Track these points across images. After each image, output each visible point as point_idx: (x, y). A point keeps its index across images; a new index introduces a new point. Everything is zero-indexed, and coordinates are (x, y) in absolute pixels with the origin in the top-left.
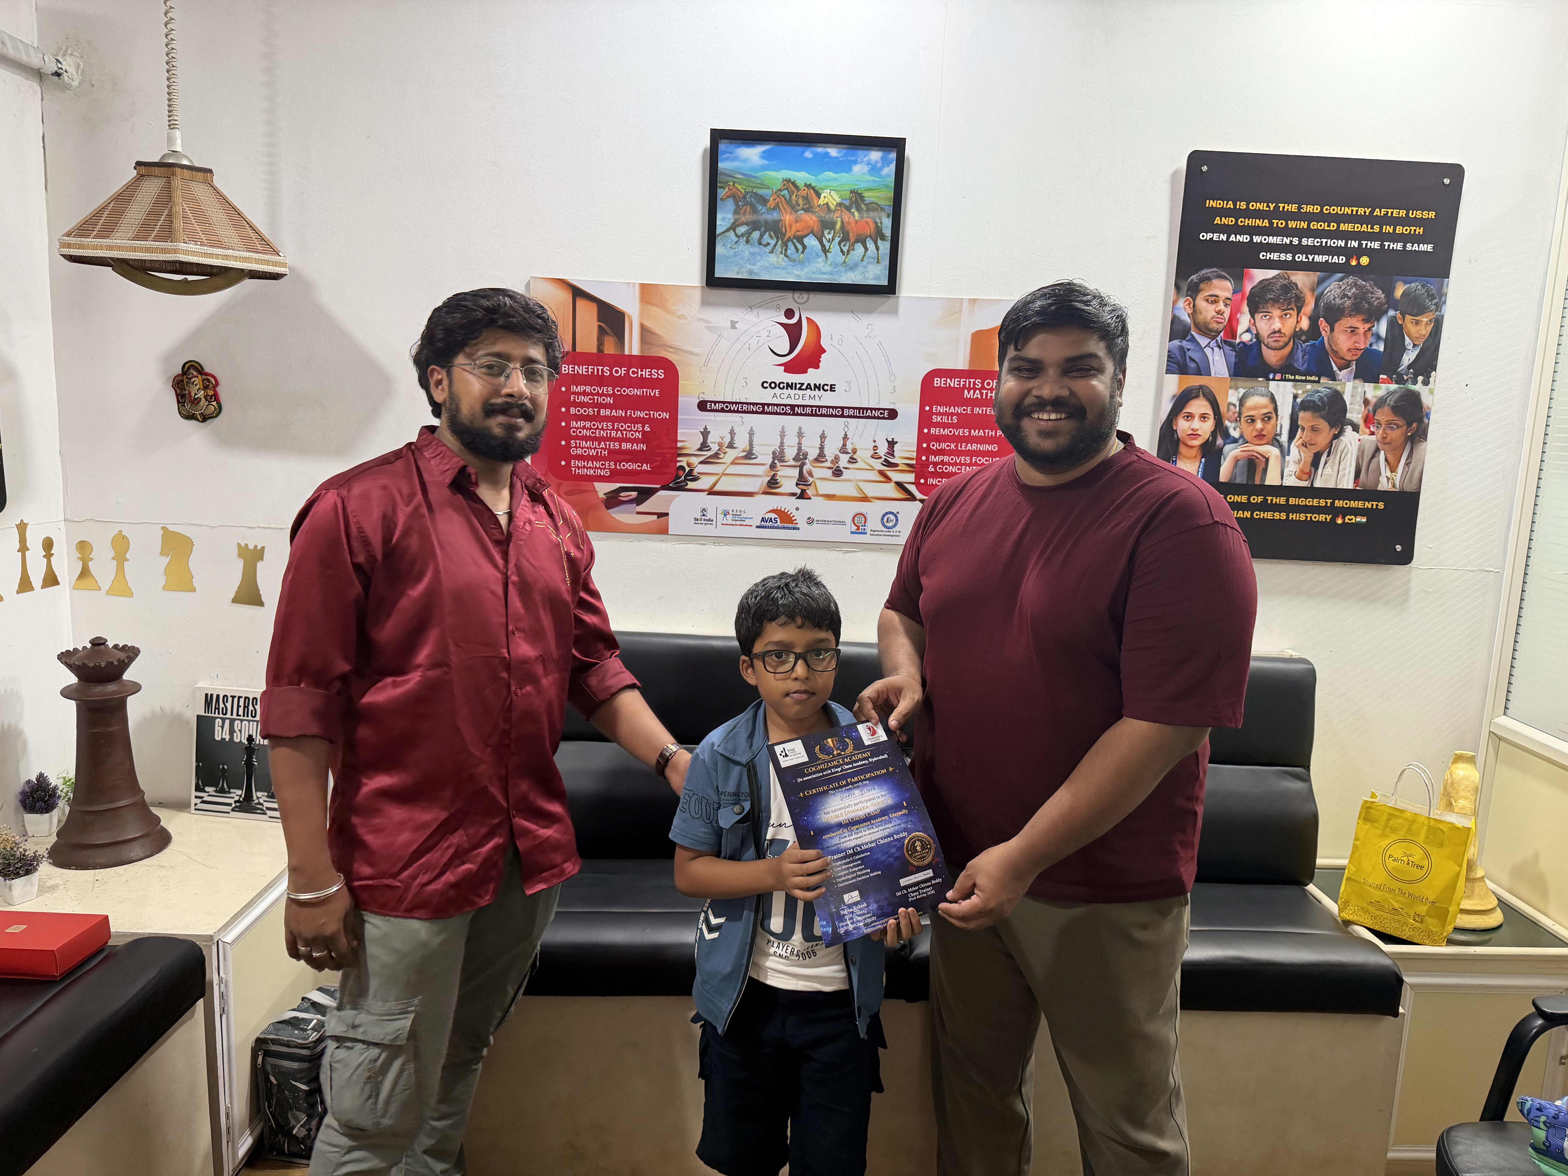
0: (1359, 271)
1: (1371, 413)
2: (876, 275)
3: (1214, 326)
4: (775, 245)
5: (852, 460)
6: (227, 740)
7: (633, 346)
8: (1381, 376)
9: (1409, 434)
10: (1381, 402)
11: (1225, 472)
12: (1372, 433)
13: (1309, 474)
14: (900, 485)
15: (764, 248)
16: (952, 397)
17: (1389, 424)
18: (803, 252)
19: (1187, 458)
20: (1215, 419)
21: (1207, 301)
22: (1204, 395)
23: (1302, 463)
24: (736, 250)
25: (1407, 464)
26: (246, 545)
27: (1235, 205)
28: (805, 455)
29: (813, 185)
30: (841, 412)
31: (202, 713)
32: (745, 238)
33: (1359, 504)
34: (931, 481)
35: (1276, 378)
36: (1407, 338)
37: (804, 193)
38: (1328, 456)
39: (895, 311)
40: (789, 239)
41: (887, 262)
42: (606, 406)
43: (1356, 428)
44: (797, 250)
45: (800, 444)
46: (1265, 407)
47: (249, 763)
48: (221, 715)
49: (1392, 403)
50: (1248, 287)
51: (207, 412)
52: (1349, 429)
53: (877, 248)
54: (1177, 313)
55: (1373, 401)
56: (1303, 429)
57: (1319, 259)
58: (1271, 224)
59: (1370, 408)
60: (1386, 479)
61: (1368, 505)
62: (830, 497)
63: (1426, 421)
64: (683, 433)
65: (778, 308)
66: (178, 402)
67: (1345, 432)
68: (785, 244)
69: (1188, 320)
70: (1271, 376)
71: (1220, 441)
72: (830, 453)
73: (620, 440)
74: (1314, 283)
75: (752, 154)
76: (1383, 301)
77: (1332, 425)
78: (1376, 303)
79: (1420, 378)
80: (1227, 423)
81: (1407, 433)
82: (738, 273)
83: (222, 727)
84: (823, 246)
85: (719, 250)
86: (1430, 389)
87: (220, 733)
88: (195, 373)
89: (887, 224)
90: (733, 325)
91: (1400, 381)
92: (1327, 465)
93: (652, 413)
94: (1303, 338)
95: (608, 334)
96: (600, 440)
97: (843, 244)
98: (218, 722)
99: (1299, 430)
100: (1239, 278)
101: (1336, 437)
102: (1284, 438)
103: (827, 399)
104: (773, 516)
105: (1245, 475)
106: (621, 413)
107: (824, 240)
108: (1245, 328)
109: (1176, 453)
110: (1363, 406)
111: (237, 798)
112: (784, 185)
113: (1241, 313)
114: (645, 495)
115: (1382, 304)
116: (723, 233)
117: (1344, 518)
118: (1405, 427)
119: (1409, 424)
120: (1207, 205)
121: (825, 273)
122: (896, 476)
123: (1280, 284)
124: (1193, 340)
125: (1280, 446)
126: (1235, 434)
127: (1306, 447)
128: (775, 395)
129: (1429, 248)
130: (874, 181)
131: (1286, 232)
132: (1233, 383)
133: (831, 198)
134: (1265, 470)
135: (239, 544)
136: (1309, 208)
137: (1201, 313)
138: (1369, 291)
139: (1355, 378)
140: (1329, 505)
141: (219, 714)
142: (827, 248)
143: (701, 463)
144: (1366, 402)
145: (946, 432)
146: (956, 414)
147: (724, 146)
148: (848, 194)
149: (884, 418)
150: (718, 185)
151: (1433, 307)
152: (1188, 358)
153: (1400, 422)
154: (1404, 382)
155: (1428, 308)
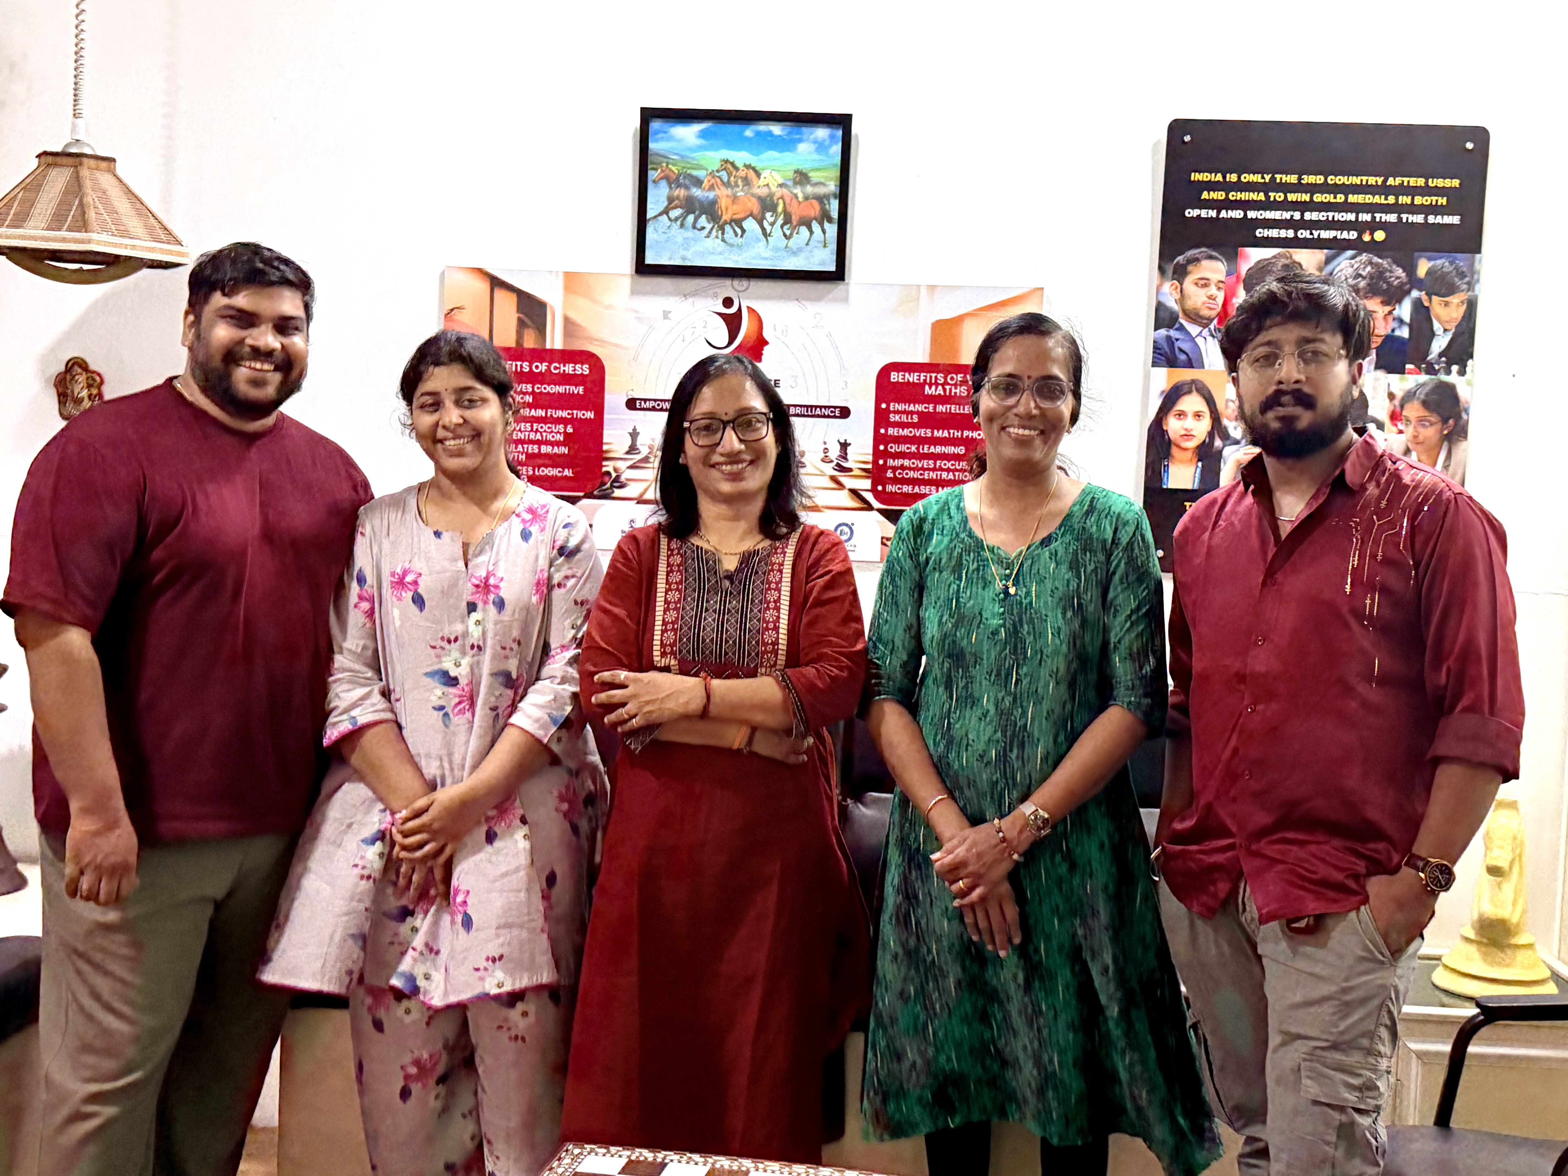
1: (1398, 409)
2: (822, 260)
3: (1206, 313)
4: (712, 229)
7: (555, 340)
8: (1408, 366)
9: (1445, 432)
11: (1225, 478)
14: (854, 493)
15: (698, 232)
16: (912, 393)
17: (1421, 420)
19: (1181, 462)
20: (1211, 416)
21: (1196, 284)
22: (1198, 390)
24: (669, 235)
29: (753, 165)
32: (679, 223)
34: (889, 488)
36: (1435, 322)
37: (743, 173)
39: (842, 299)
40: (726, 223)
41: (833, 246)
43: (1380, 426)
44: (736, 235)
49: (1422, 397)
50: (1244, 268)
53: (824, 232)
55: (1399, 394)
57: (1326, 234)
58: (1267, 197)
59: (1397, 402)
63: (1464, 416)
64: (608, 435)
65: (715, 296)
66: (60, 402)
69: (1176, 307)
71: (1218, 443)
73: (540, 443)
74: (1320, 261)
75: (687, 134)
76: (1405, 281)
78: (1396, 283)
79: (1455, 368)
80: (1226, 422)
81: (1442, 431)
82: (671, 260)
85: (650, 235)
86: (1468, 380)
88: (79, 370)
89: (833, 204)
90: (666, 315)
91: (1430, 370)
93: (575, 412)
95: (528, 327)
97: (786, 227)
106: (541, 413)
107: (765, 222)
109: (1168, 457)
110: (1387, 400)
115: (1402, 284)
116: (655, 217)
118: (1440, 425)
119: (1445, 421)
120: (1193, 179)
121: (765, 259)
122: (849, 482)
123: (1280, 264)
124: (1182, 329)
126: (1237, 433)
129: (1455, 220)
130: (820, 160)
131: (1285, 206)
133: (771, 178)
136: (1311, 179)
137: (1190, 299)
138: (1387, 270)
139: (1377, 367)
143: (629, 467)
144: (1391, 396)
145: (906, 432)
146: (918, 413)
147: (655, 125)
148: (791, 174)
149: (835, 417)
150: (650, 166)
151: (1465, 287)
152: (1177, 350)
153: (1433, 419)
154: (1435, 372)
155: (1458, 287)
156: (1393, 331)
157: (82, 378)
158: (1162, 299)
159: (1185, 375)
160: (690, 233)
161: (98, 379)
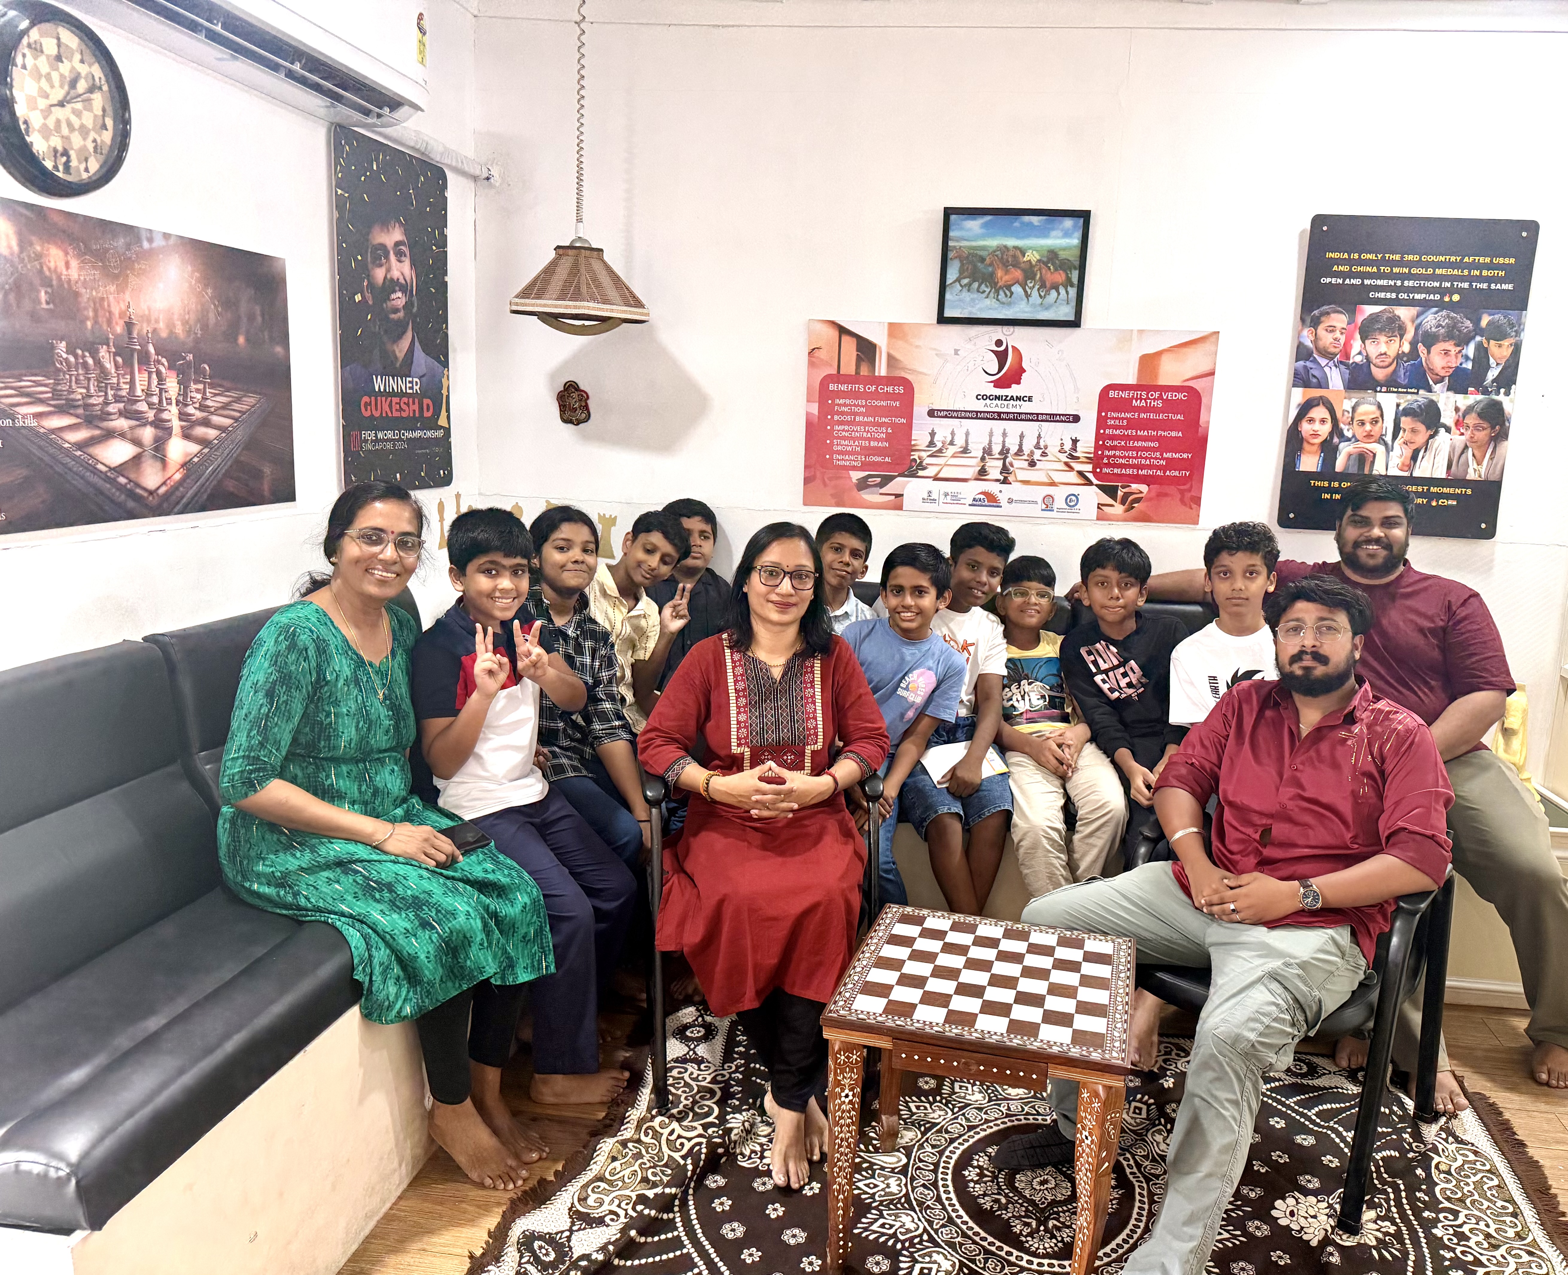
0: (1452, 306)
1: (1461, 419)
2: (1066, 312)
3: (1332, 350)
4: (989, 292)
5: (1044, 454)
7: (882, 369)
8: (1470, 389)
9: (1493, 434)
10: (1469, 409)
11: (1339, 465)
12: (1462, 434)
13: (1409, 466)
14: (1081, 474)
15: (981, 294)
16: (1124, 405)
17: (1476, 427)
18: (1010, 296)
19: (1309, 453)
20: (1332, 422)
21: (1326, 330)
22: (1324, 404)
23: (1403, 457)
24: (961, 296)
25: (1491, 459)
26: (604, 514)
27: (1350, 256)
28: (1008, 450)
30: (1035, 417)
32: (967, 288)
33: (1451, 490)
34: (1105, 470)
35: (1383, 390)
36: (1491, 358)
38: (1425, 451)
40: (1000, 287)
41: (1074, 303)
42: (859, 414)
43: (1448, 430)
44: (1006, 295)
45: (1004, 442)
46: (1374, 413)
49: (1478, 410)
50: (1360, 319)
51: (581, 418)
52: (1442, 430)
53: (1067, 293)
55: (1463, 408)
56: (1405, 430)
57: (1418, 296)
58: (1379, 270)
59: (1460, 414)
60: (1473, 470)
61: (1458, 491)
62: (1026, 482)
63: (1507, 424)
64: (915, 434)
65: (990, 338)
66: (561, 411)
67: (1439, 432)
68: (997, 291)
69: (1311, 345)
70: (1378, 389)
71: (1336, 440)
72: (1027, 449)
73: (869, 439)
74: (1414, 315)
75: (974, 225)
76: (1472, 329)
77: (1428, 428)
78: (1465, 331)
79: (1502, 391)
80: (1342, 426)
81: (1491, 433)
82: (962, 312)
85: (948, 296)
88: (573, 390)
89: (1075, 274)
90: (956, 352)
91: (1485, 392)
92: (1424, 459)
93: (893, 419)
94: (1405, 359)
95: (864, 361)
96: (854, 439)
97: (1041, 290)
99: (1402, 432)
101: (1432, 437)
102: (1388, 438)
103: (1026, 407)
104: (982, 497)
105: (1356, 466)
106: (871, 419)
107: (1027, 286)
109: (1301, 449)
112: (998, 248)
114: (886, 480)
115: (1470, 332)
116: (951, 284)
117: (1438, 501)
118: (1489, 430)
119: (1494, 427)
120: (1327, 256)
121: (1027, 311)
122: (1078, 467)
123: (1386, 316)
124: (1315, 361)
125: (1386, 444)
126: (1348, 434)
127: (1407, 444)
128: (986, 405)
129: (1510, 287)
131: (1391, 276)
133: (1032, 257)
134: (1373, 462)
136: (1411, 257)
137: (1321, 340)
138: (1459, 322)
139: (1448, 390)
140: (1425, 490)
142: (1029, 293)
143: (929, 456)
144: (1457, 409)
145: (1118, 432)
146: (1127, 418)
147: (954, 219)
148: (1046, 253)
149: (1069, 421)
150: (949, 248)
151: (1514, 334)
152: (1311, 375)
153: (1486, 425)
154: (1488, 393)
155: (1509, 334)
156: (1461, 364)
157: (574, 395)
158: (1302, 340)
160: (975, 295)
161: (585, 396)
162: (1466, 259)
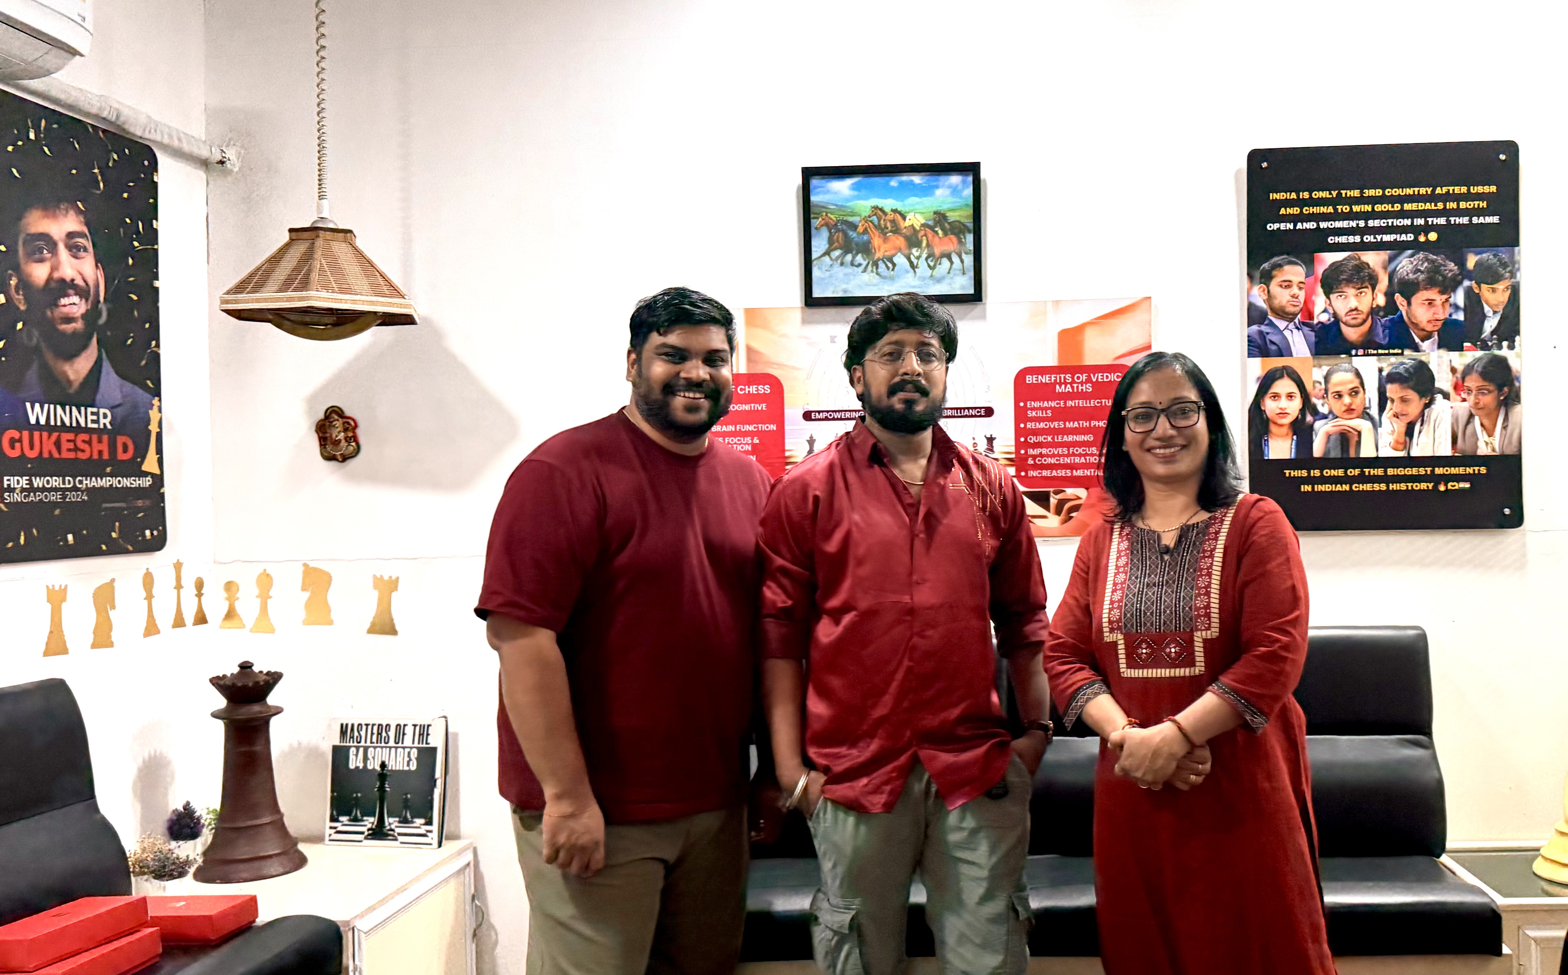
1: (1460, 382)
2: (962, 285)
3: (1291, 309)
4: (867, 265)
6: (361, 768)
8: (1465, 344)
9: (1502, 398)
10: (1468, 370)
11: (1318, 449)
12: (1464, 400)
13: (1404, 444)
15: (856, 268)
16: (1044, 392)
17: (1480, 389)
18: (893, 270)
19: (1279, 436)
20: (1302, 397)
21: (1281, 286)
22: (1289, 376)
23: (1396, 434)
24: (832, 272)
25: (1505, 428)
26: (381, 576)
27: (1298, 196)
29: (899, 209)
31: (337, 743)
32: (839, 261)
33: (1460, 470)
34: (1029, 473)
35: (1359, 354)
36: (1485, 306)
37: (891, 216)
38: (1422, 425)
39: (983, 317)
40: (879, 259)
41: (972, 274)
43: (1446, 396)
44: (888, 269)
46: (1351, 382)
47: (382, 789)
48: (355, 744)
49: (1480, 369)
50: (1320, 270)
51: (347, 452)
52: (1439, 397)
53: (962, 261)
54: (1253, 300)
55: (1460, 368)
56: (1393, 401)
57: (1387, 238)
58: (1335, 209)
59: (1459, 375)
60: (1484, 444)
61: (1470, 470)
63: (1517, 384)
64: (790, 443)
66: (321, 445)
67: (1435, 400)
68: (876, 264)
69: (1264, 306)
70: (1353, 352)
71: (1309, 418)
74: (1384, 261)
75: (843, 187)
76: (1457, 273)
77: (1422, 395)
78: (1450, 275)
79: (1505, 343)
80: (1315, 400)
81: (1499, 398)
82: (833, 292)
83: (357, 755)
84: (911, 263)
85: (816, 273)
86: (1517, 353)
87: (355, 762)
88: (336, 417)
89: (970, 238)
90: (831, 340)
91: (1485, 347)
92: (1421, 434)
93: (760, 425)
94: (1381, 313)
97: (929, 260)
98: (353, 751)
99: (1389, 403)
100: (1309, 263)
101: (1428, 406)
105: (1339, 448)
106: (730, 428)
107: (912, 257)
108: (1322, 309)
109: (1267, 432)
110: (1451, 374)
111: (369, 826)
112: (873, 211)
113: (1316, 295)
115: (1455, 275)
116: (819, 257)
117: (1446, 485)
118: (1496, 392)
119: (1500, 388)
120: (1271, 198)
123: (1351, 264)
124: (1271, 324)
125: (1371, 419)
126: (1324, 410)
127: (1398, 417)
129: (1495, 219)
130: (955, 202)
131: (1350, 216)
132: (1316, 362)
133: (915, 220)
134: (1359, 443)
135: (375, 576)
136: (1371, 192)
137: (1276, 298)
138: (1441, 265)
139: (1440, 346)
140: (1429, 472)
141: (353, 742)
142: (915, 264)
144: (1453, 370)
145: (1042, 425)
146: (1051, 408)
147: (815, 182)
148: (931, 215)
149: (981, 416)
150: (812, 216)
151: (1507, 275)
152: (1268, 342)
153: (1491, 388)
154: (1488, 348)
155: (1502, 275)
156: (1450, 315)
157: (339, 424)
159: (1277, 362)
160: (850, 270)
161: (353, 423)
162: (1438, 191)
